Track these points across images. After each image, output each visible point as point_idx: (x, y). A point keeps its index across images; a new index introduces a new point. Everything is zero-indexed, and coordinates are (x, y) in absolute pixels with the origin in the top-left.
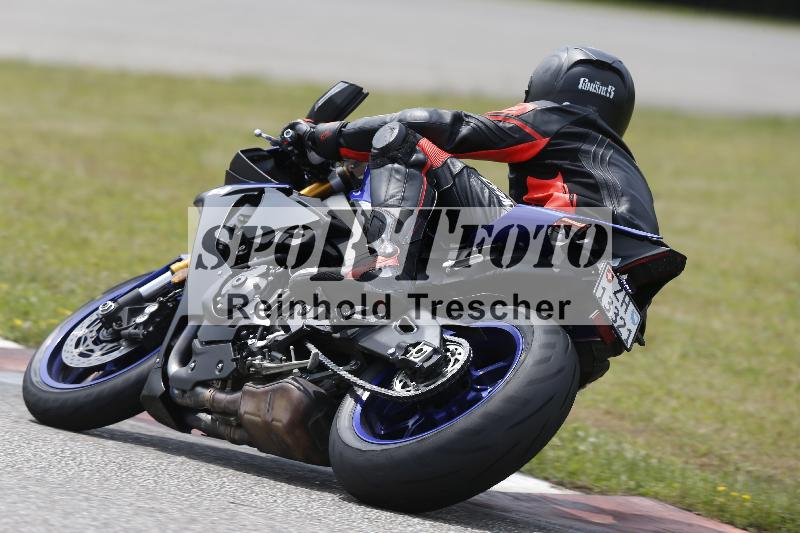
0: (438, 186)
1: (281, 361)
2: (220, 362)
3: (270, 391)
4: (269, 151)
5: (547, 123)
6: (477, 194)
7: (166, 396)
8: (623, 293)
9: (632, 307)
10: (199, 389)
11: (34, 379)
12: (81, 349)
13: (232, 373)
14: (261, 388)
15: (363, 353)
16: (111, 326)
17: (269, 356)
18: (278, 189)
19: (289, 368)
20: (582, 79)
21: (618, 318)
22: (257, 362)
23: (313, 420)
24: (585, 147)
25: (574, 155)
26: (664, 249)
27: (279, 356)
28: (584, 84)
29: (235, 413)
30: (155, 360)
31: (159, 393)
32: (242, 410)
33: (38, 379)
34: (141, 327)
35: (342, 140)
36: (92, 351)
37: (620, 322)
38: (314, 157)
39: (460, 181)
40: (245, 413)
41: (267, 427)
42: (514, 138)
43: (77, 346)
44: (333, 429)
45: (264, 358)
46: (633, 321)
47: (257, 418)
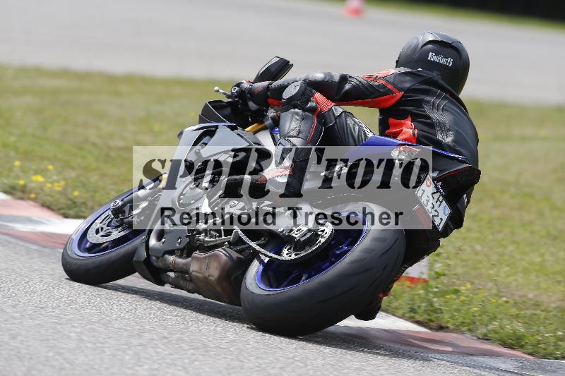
0: (325, 124)
2: (180, 238)
3: (209, 256)
4: (226, 103)
5: (403, 82)
6: (351, 130)
8: (438, 194)
9: (444, 203)
10: (167, 256)
11: (69, 251)
14: (203, 255)
16: (119, 217)
17: (210, 234)
18: (228, 126)
19: (220, 242)
20: (431, 53)
21: (433, 210)
22: (202, 238)
23: (234, 276)
24: (428, 98)
25: (419, 104)
27: (215, 234)
28: (432, 57)
29: (187, 272)
30: (142, 238)
31: (143, 259)
32: (191, 269)
35: (269, 93)
37: (434, 213)
38: (252, 105)
39: (339, 121)
40: (193, 271)
41: (206, 280)
42: (380, 92)
43: (97, 232)
45: (206, 236)
46: (444, 213)
47: (200, 275)
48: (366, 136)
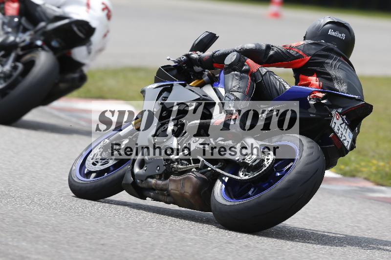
0: (255, 81)
1: (186, 165)
2: (159, 166)
3: (182, 179)
4: (173, 66)
5: (309, 50)
6: (274, 84)
7: (134, 183)
8: (344, 124)
9: (349, 130)
10: (150, 180)
13: (164, 171)
14: (178, 178)
15: (224, 159)
17: (181, 163)
18: (180, 84)
19: (190, 168)
20: (330, 30)
21: (343, 136)
22: (175, 166)
23: (203, 191)
24: (327, 61)
25: (322, 64)
26: (362, 102)
27: (185, 162)
28: (331, 32)
29: (167, 190)
30: (128, 167)
31: (131, 182)
32: (170, 188)
35: (214, 60)
37: (343, 138)
38: (197, 69)
39: (265, 78)
40: (171, 189)
41: (182, 196)
42: (294, 56)
44: (212, 198)
45: (178, 164)
46: (350, 137)
47: (177, 192)
48: (285, 88)
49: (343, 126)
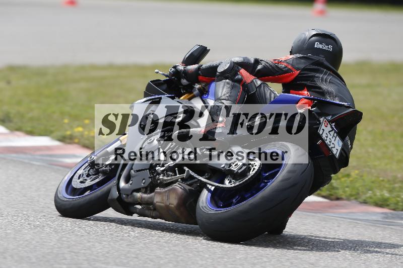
1: (172, 176)
2: (144, 180)
3: (168, 190)
4: (164, 81)
5: (299, 64)
10: (134, 193)
11: (59, 195)
12: (81, 179)
14: (163, 190)
15: (211, 169)
16: (94, 168)
17: (167, 174)
19: (175, 179)
20: (316, 43)
21: (331, 143)
22: (161, 177)
23: (188, 203)
24: (318, 75)
25: (312, 78)
26: (351, 109)
27: (171, 173)
28: (317, 45)
31: (116, 197)
32: (155, 201)
33: (61, 195)
34: (108, 166)
35: (200, 72)
36: (86, 180)
37: (332, 146)
38: (184, 82)
39: (259, 89)
40: (157, 202)
41: (167, 208)
42: (283, 71)
43: (79, 178)
44: (197, 206)
45: (164, 175)
46: (339, 145)
47: (162, 204)
49: (332, 133)
